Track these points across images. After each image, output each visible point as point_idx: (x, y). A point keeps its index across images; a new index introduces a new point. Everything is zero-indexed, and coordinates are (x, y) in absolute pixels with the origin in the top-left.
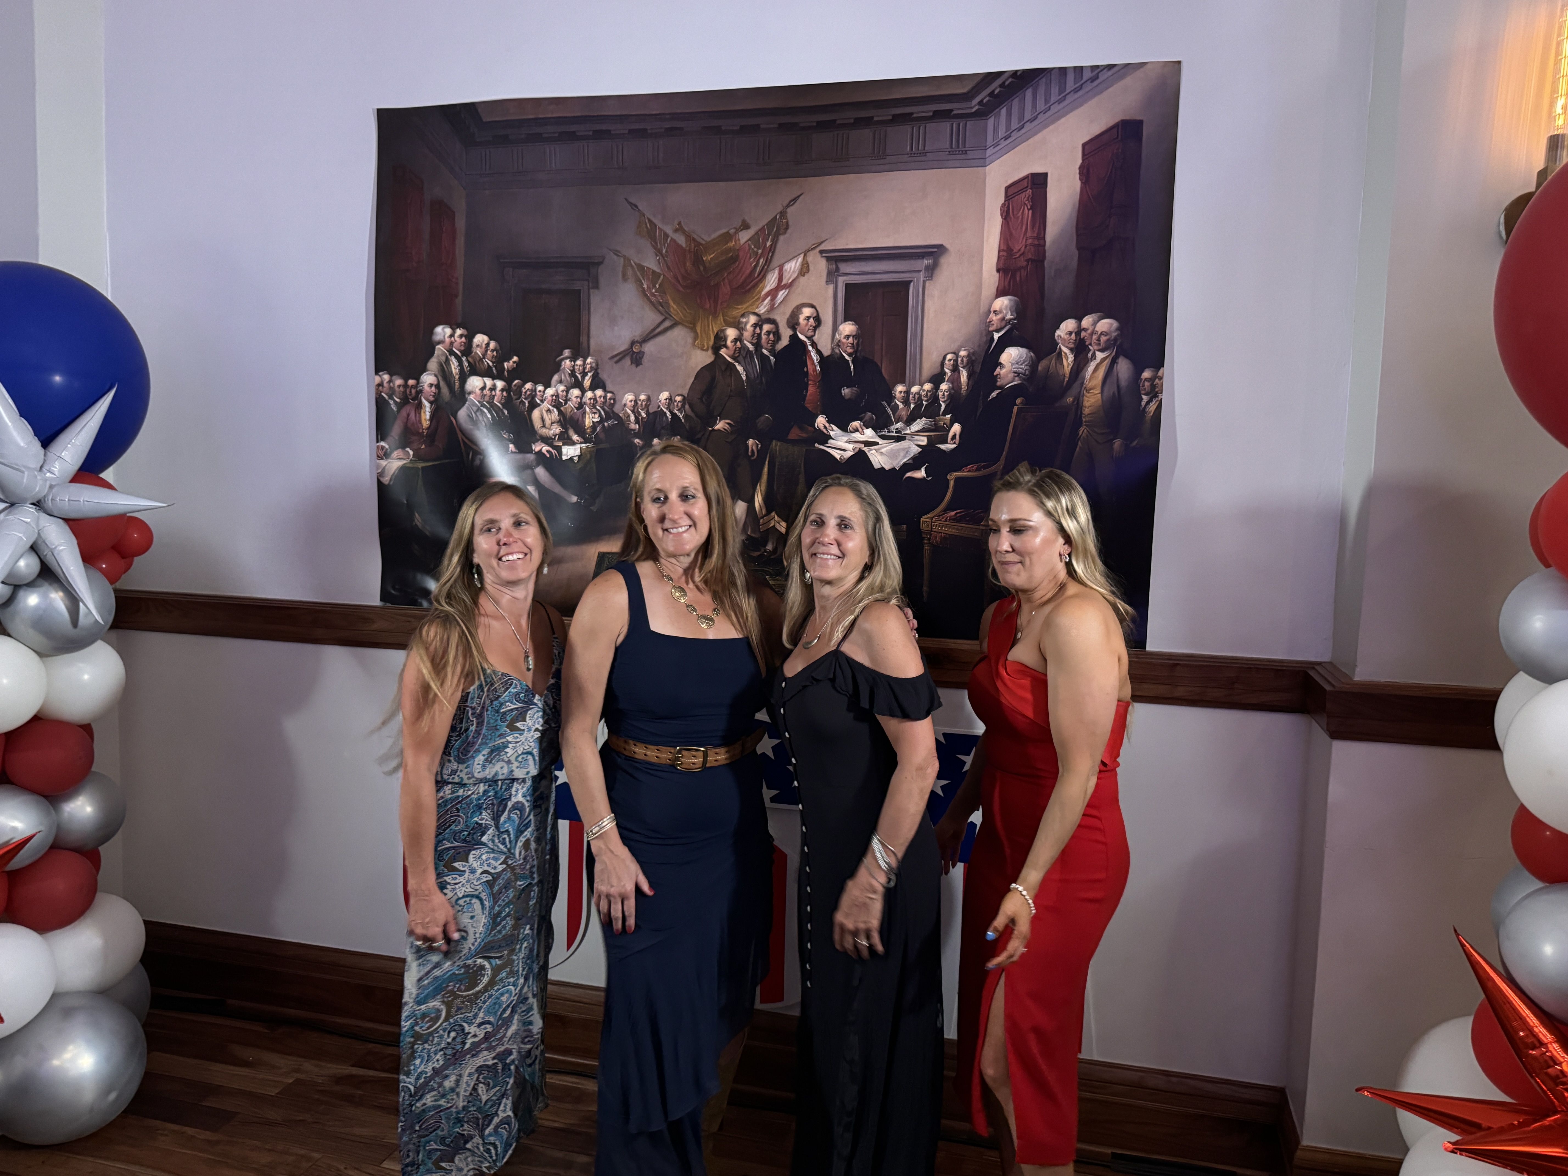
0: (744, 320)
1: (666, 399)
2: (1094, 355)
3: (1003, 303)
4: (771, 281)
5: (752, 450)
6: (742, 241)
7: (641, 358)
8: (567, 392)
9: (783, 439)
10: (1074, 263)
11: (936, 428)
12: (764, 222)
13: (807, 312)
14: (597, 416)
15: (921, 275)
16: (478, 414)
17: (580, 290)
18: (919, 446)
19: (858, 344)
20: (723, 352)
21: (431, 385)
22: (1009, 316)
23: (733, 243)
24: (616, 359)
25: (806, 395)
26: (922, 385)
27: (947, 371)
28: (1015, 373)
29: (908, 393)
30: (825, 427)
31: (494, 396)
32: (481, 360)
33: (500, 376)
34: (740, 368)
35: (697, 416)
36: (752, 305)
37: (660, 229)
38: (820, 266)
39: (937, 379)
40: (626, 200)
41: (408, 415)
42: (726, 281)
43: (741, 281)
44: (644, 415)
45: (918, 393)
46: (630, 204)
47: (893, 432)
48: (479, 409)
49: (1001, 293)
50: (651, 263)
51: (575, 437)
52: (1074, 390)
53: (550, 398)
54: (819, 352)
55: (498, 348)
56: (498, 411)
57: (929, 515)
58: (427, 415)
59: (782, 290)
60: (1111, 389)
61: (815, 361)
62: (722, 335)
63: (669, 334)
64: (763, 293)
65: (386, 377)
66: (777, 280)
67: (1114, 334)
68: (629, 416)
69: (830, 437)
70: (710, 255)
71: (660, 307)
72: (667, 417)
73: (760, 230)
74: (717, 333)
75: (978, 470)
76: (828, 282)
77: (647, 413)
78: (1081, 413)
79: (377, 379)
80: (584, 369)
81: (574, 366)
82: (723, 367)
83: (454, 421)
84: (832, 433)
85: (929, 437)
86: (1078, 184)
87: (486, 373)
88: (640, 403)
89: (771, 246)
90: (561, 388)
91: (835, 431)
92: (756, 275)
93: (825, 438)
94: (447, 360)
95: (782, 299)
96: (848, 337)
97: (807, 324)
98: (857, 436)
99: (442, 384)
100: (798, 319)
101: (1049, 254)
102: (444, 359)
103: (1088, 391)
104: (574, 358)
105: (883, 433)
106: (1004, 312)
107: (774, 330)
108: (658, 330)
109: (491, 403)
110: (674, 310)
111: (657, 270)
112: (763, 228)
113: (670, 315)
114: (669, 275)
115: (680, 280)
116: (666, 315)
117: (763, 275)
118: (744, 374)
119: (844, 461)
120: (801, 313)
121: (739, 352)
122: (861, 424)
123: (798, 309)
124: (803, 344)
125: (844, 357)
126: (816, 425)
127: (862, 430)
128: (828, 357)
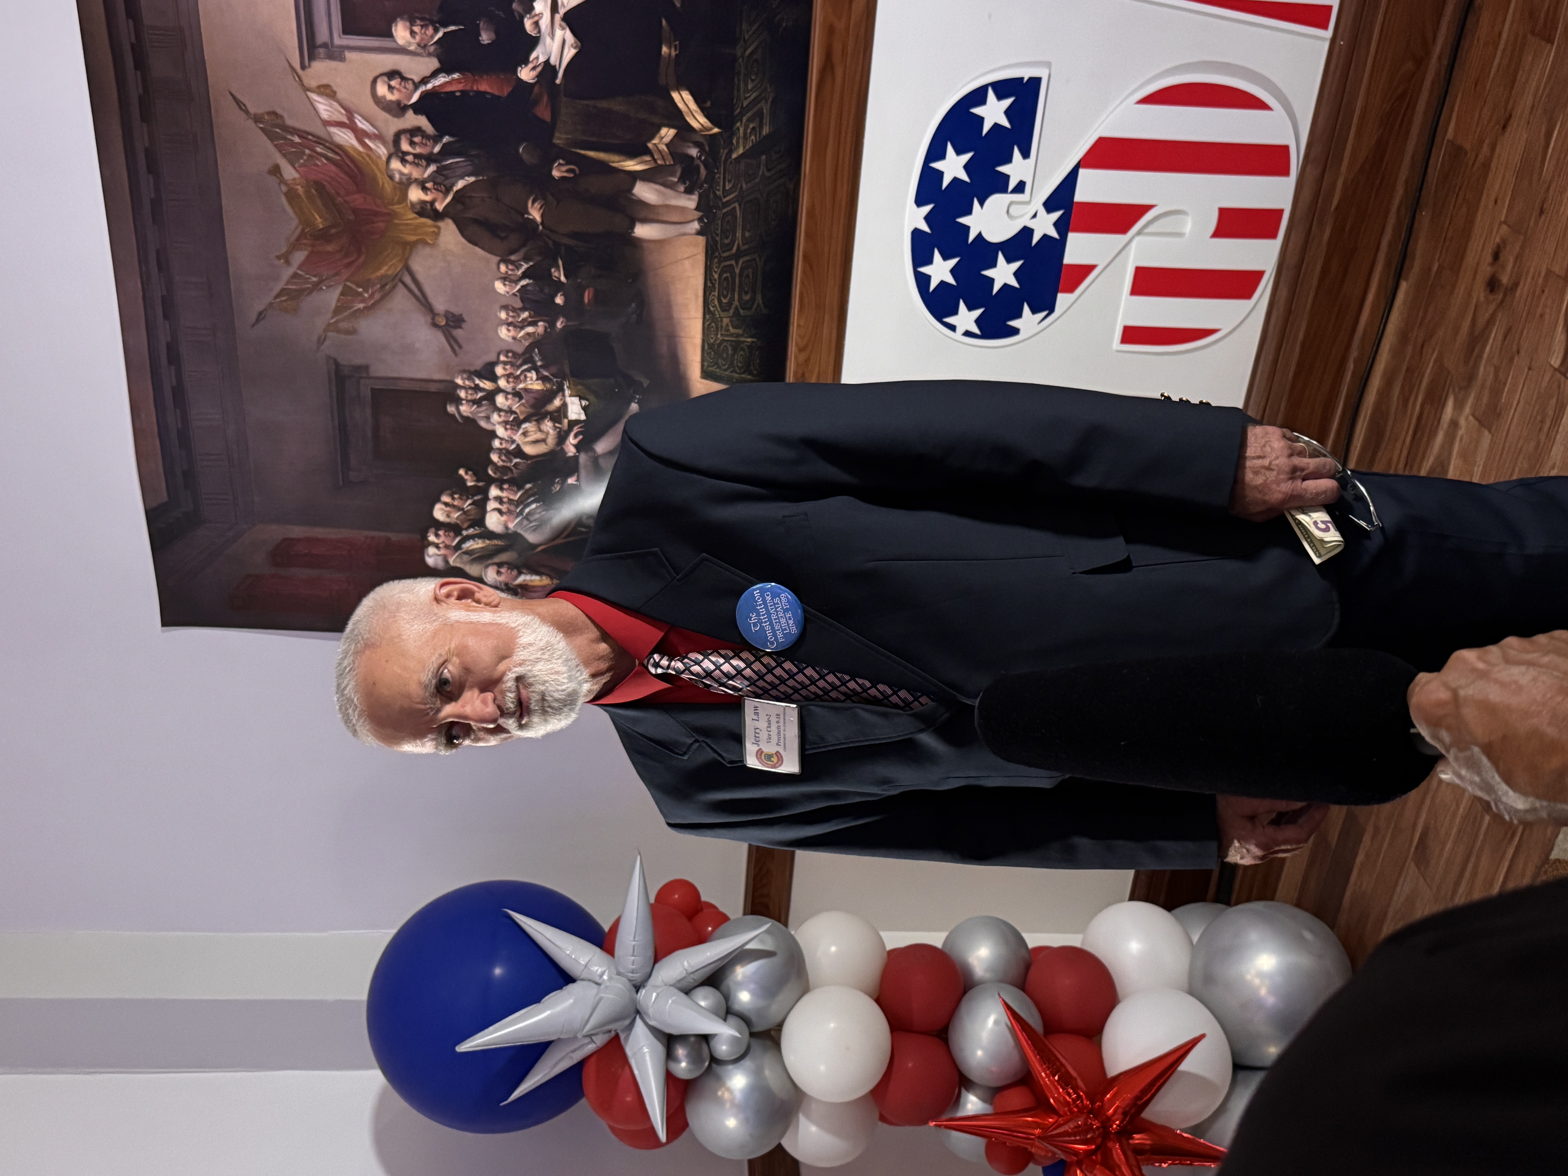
0: (397, 176)
1: (505, 285)
4: (344, 137)
5: (567, 171)
6: (296, 175)
7: (453, 315)
8: (499, 410)
9: (550, 129)
12: (268, 144)
13: (382, 89)
14: (529, 375)
16: (532, 519)
17: (373, 390)
19: (422, 19)
20: (440, 206)
21: (499, 573)
23: (299, 187)
24: (456, 348)
25: (493, 95)
30: (534, 68)
31: (509, 500)
32: (465, 513)
33: (485, 492)
34: (460, 184)
35: (524, 245)
36: (377, 166)
37: (288, 283)
38: (321, 69)
40: (253, 326)
42: (347, 198)
43: (347, 178)
44: (526, 314)
46: (258, 320)
48: (527, 518)
50: (331, 297)
51: (557, 402)
53: (509, 432)
54: (434, 74)
55: (449, 492)
56: (527, 495)
58: (536, 578)
59: (355, 123)
61: (447, 79)
62: (418, 207)
63: (420, 277)
64: (361, 149)
66: (344, 130)
68: (528, 334)
69: (547, 62)
70: (316, 219)
71: (387, 288)
72: (527, 285)
73: (280, 151)
74: (416, 213)
76: (342, 59)
77: (523, 309)
80: (470, 388)
81: (468, 401)
82: (460, 207)
83: (542, 548)
84: (542, 59)
87: (481, 506)
88: (510, 320)
89: (300, 137)
90: (495, 417)
91: (539, 55)
92: (338, 158)
93: (548, 69)
95: (367, 124)
96: (413, 33)
97: (399, 90)
98: (545, 22)
99: (497, 560)
100: (391, 101)
102: (466, 558)
104: (458, 401)
107: (408, 136)
108: (416, 291)
109: (517, 503)
110: (390, 267)
111: (339, 289)
112: (276, 146)
113: (397, 275)
114: (346, 274)
115: (351, 259)
116: (397, 280)
117: (338, 149)
118: (467, 178)
119: (579, 44)
120: (384, 97)
121: (440, 184)
122: (528, 16)
123: (379, 101)
124: (424, 96)
125: (439, 39)
126: (531, 81)
127: (536, 15)
128: (440, 61)
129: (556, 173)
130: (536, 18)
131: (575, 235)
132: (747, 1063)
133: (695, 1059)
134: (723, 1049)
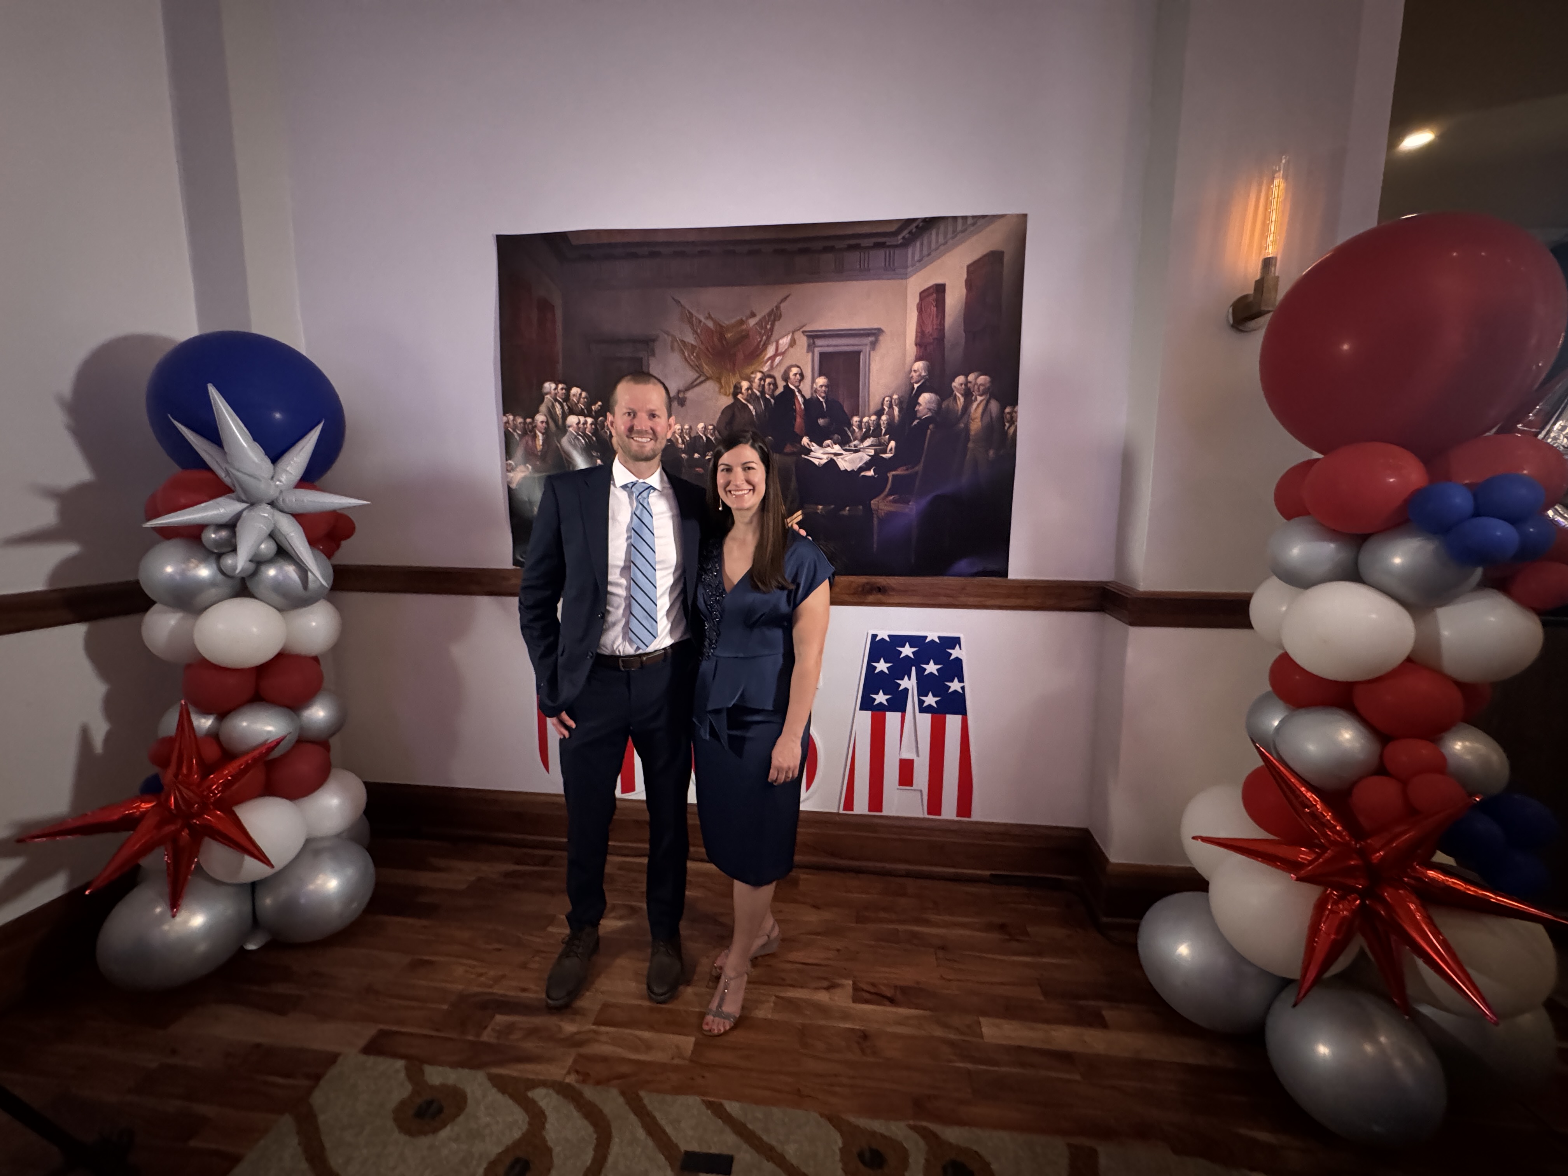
0: (753, 376)
1: (702, 428)
2: (976, 399)
3: (919, 365)
4: (771, 351)
6: (751, 325)
7: (685, 401)
9: (781, 452)
10: (963, 342)
11: (880, 444)
12: (766, 311)
13: (795, 370)
15: (868, 348)
16: (575, 440)
17: (642, 358)
18: (869, 455)
19: (828, 391)
20: (740, 396)
21: (542, 422)
22: (923, 374)
25: (795, 424)
26: (870, 417)
27: (885, 407)
28: (928, 409)
29: (861, 422)
30: (808, 444)
32: (576, 405)
33: (590, 416)
34: (751, 407)
35: (723, 438)
37: (695, 316)
38: (802, 341)
39: (879, 413)
40: (672, 298)
41: (527, 442)
42: (741, 350)
43: (751, 351)
45: (868, 422)
46: (676, 301)
47: (852, 447)
48: (576, 437)
49: (918, 359)
50: (690, 339)
52: (964, 420)
54: (803, 396)
55: (588, 396)
57: (877, 499)
58: (541, 442)
59: (778, 356)
60: (987, 419)
61: (801, 402)
62: (739, 386)
63: (703, 385)
64: (766, 358)
65: (511, 417)
66: (774, 350)
67: (988, 385)
68: (677, 439)
69: (811, 451)
70: (730, 334)
71: (698, 368)
72: (703, 439)
73: (763, 318)
74: (736, 384)
75: (907, 469)
76: (808, 351)
77: (690, 437)
78: (969, 434)
79: (505, 419)
82: (740, 406)
83: (559, 445)
84: (813, 448)
85: (875, 450)
86: (964, 291)
87: (581, 413)
88: (684, 431)
89: (770, 328)
91: (814, 447)
92: (761, 347)
93: (808, 451)
94: (553, 406)
95: (778, 362)
96: (822, 386)
97: (794, 379)
98: (829, 450)
99: (550, 421)
100: (789, 374)
101: (947, 336)
102: (550, 404)
103: (973, 420)
105: (846, 448)
106: (920, 371)
107: (773, 382)
108: (695, 383)
109: (584, 432)
110: (706, 370)
111: (695, 344)
112: (765, 316)
113: (703, 373)
115: (710, 350)
116: (701, 373)
117: (765, 347)
118: (754, 410)
119: (821, 466)
120: (791, 371)
121: (751, 397)
122: (832, 442)
123: (789, 368)
124: (792, 391)
125: (819, 399)
126: (802, 443)
127: (832, 446)
128: (809, 399)
130: (831, 445)
132: (220, 577)
133: (218, 543)
134: (229, 561)
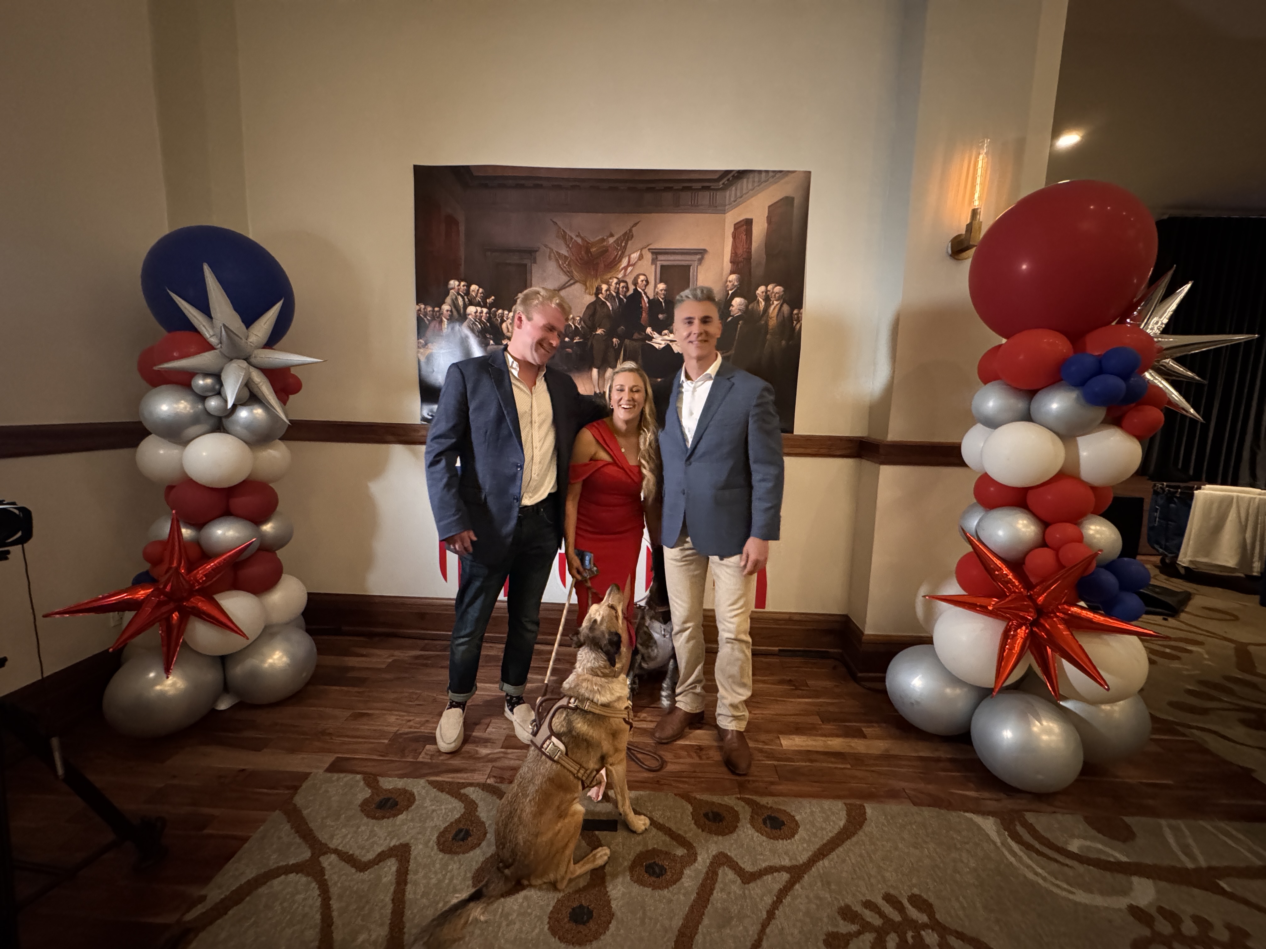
0: (611, 281)
1: (572, 319)
2: (773, 303)
3: (733, 277)
4: (624, 262)
5: (615, 344)
6: (610, 243)
9: (630, 338)
10: (764, 261)
12: (621, 233)
13: (642, 278)
15: (696, 263)
16: (474, 325)
17: (526, 264)
19: (666, 294)
20: (600, 296)
21: (447, 311)
22: (736, 284)
23: (606, 243)
25: (641, 318)
28: (739, 309)
30: (651, 333)
31: (482, 316)
32: (475, 298)
33: (485, 306)
34: (609, 304)
35: (587, 327)
37: (568, 235)
38: (648, 256)
40: (551, 220)
41: (435, 326)
42: (602, 261)
43: (609, 262)
46: (553, 222)
48: (474, 323)
49: (732, 272)
50: (564, 252)
52: (764, 318)
53: (511, 318)
54: (648, 297)
55: (484, 292)
56: (485, 324)
58: (446, 326)
59: (630, 267)
60: (781, 318)
61: (646, 302)
62: (600, 288)
63: (573, 286)
64: (621, 268)
65: (423, 306)
66: (627, 262)
67: (782, 293)
69: (653, 338)
70: (594, 249)
71: (568, 273)
72: (572, 327)
73: (619, 238)
74: (597, 287)
76: (652, 263)
78: (768, 329)
79: (418, 307)
82: (600, 304)
84: (654, 336)
86: (766, 225)
87: (478, 304)
89: (624, 245)
91: (656, 335)
92: (617, 259)
93: (651, 338)
94: (456, 299)
95: (630, 271)
96: (661, 290)
97: (642, 284)
98: (666, 337)
99: (454, 310)
100: (638, 280)
101: (753, 257)
102: (454, 297)
103: (771, 318)
106: (734, 281)
107: (626, 286)
108: (567, 285)
109: (480, 319)
110: (576, 275)
111: (567, 254)
112: (621, 236)
114: (573, 258)
115: (579, 260)
116: (571, 277)
117: (620, 261)
118: (611, 307)
119: (660, 349)
120: (639, 278)
121: (609, 296)
122: (669, 332)
123: (638, 276)
124: (640, 293)
125: (660, 300)
126: (646, 332)
128: (652, 299)
129: (614, 340)
130: (668, 334)
131: (592, 345)
133: (205, 388)
134: (212, 402)
